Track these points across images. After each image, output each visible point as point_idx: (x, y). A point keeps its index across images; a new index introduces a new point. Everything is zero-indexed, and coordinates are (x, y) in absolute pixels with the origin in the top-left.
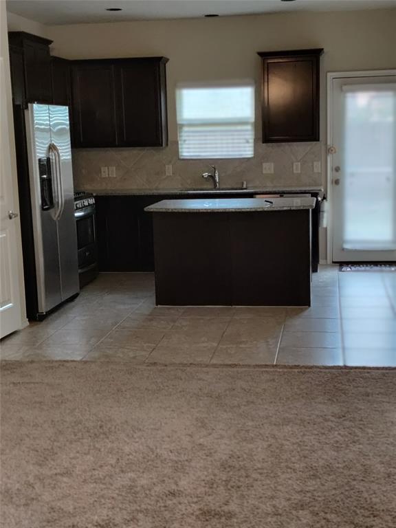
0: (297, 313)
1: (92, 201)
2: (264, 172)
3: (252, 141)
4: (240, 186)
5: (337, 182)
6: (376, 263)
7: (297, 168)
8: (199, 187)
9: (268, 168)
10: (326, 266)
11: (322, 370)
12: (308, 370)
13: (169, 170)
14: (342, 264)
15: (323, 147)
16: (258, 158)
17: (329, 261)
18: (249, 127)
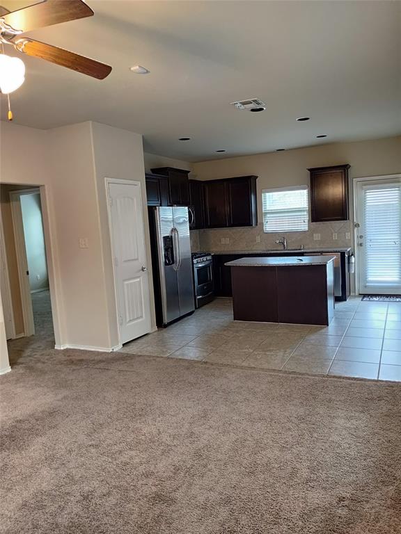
0: (316, 331)
1: (209, 258)
2: (315, 239)
3: (307, 221)
4: (299, 248)
5: (361, 245)
6: (387, 296)
7: (335, 237)
8: (275, 249)
9: (317, 237)
10: (355, 296)
11: (309, 377)
12: (300, 376)
13: (258, 239)
14: (365, 296)
15: (352, 224)
16: (311, 231)
17: (357, 294)
18: (306, 213)
